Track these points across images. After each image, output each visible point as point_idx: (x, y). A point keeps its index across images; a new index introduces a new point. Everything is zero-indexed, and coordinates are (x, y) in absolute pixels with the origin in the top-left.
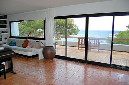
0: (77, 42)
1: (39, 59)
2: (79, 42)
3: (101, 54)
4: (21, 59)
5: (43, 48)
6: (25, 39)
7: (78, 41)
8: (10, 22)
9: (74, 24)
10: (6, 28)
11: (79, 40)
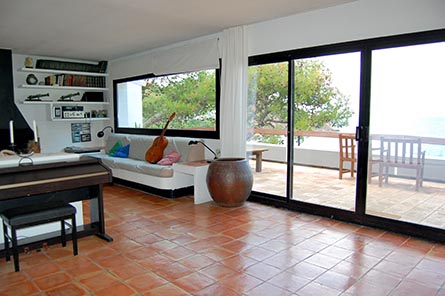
0: (338, 150)
1: (196, 202)
2: (344, 150)
3: (429, 196)
4: (140, 198)
5: (208, 166)
6: (156, 137)
7: (341, 147)
8: (116, 82)
9: (331, 90)
10: (102, 100)
11: (344, 144)
